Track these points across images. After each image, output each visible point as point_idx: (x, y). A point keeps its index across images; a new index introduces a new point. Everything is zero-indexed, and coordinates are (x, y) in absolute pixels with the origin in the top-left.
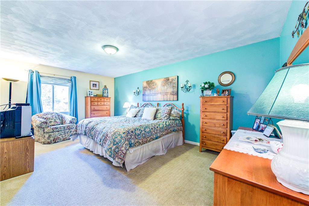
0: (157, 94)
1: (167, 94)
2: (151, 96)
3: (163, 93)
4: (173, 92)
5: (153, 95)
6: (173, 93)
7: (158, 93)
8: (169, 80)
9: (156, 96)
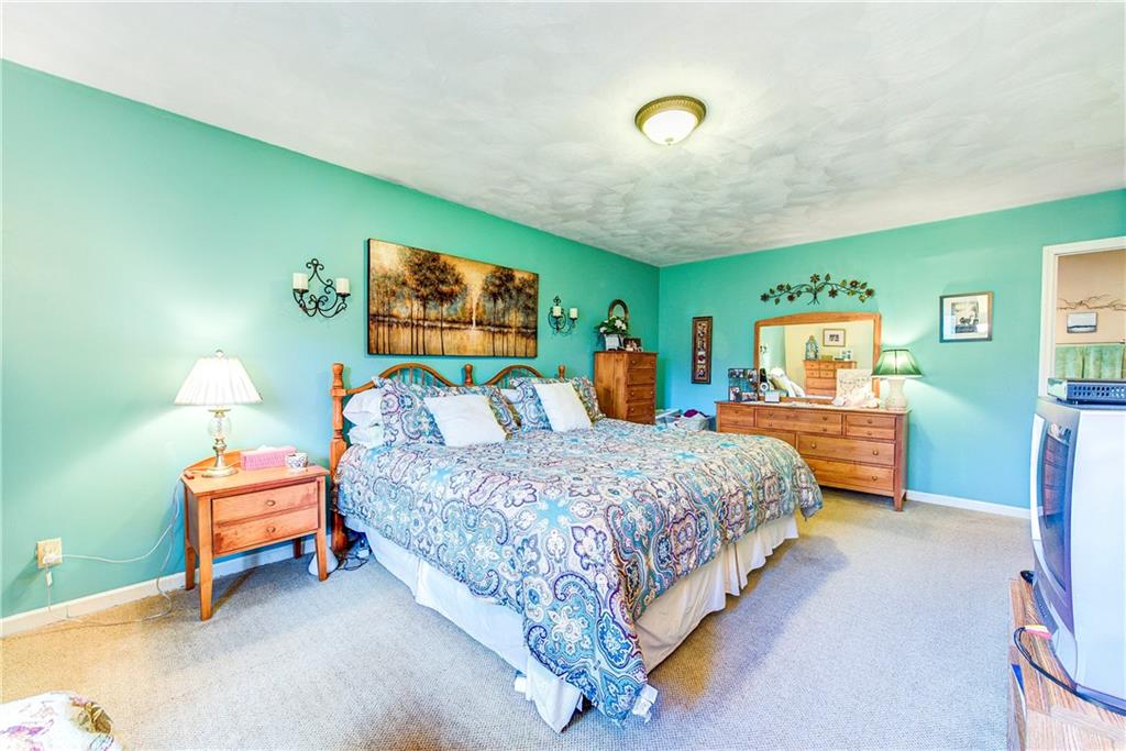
0: (465, 323)
1: (506, 330)
2: (428, 332)
3: (489, 325)
4: (526, 327)
5: (442, 329)
6: (524, 330)
7: (471, 323)
8: (510, 277)
9: (458, 333)
